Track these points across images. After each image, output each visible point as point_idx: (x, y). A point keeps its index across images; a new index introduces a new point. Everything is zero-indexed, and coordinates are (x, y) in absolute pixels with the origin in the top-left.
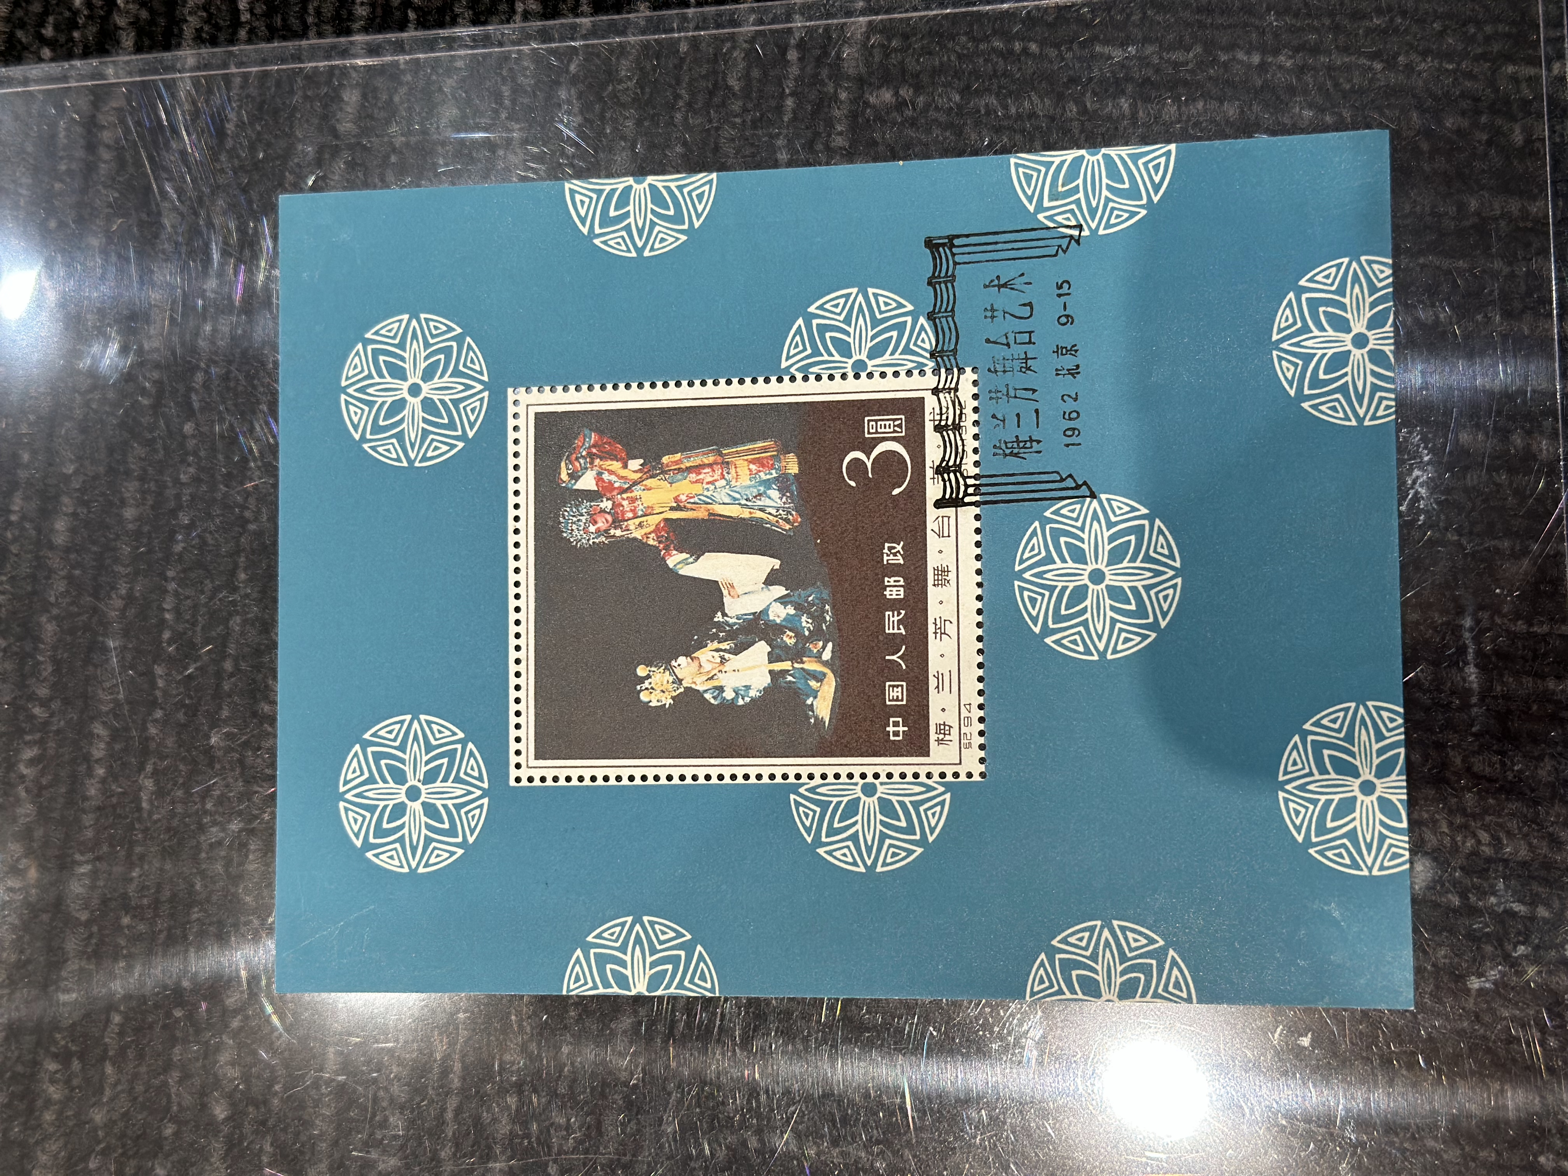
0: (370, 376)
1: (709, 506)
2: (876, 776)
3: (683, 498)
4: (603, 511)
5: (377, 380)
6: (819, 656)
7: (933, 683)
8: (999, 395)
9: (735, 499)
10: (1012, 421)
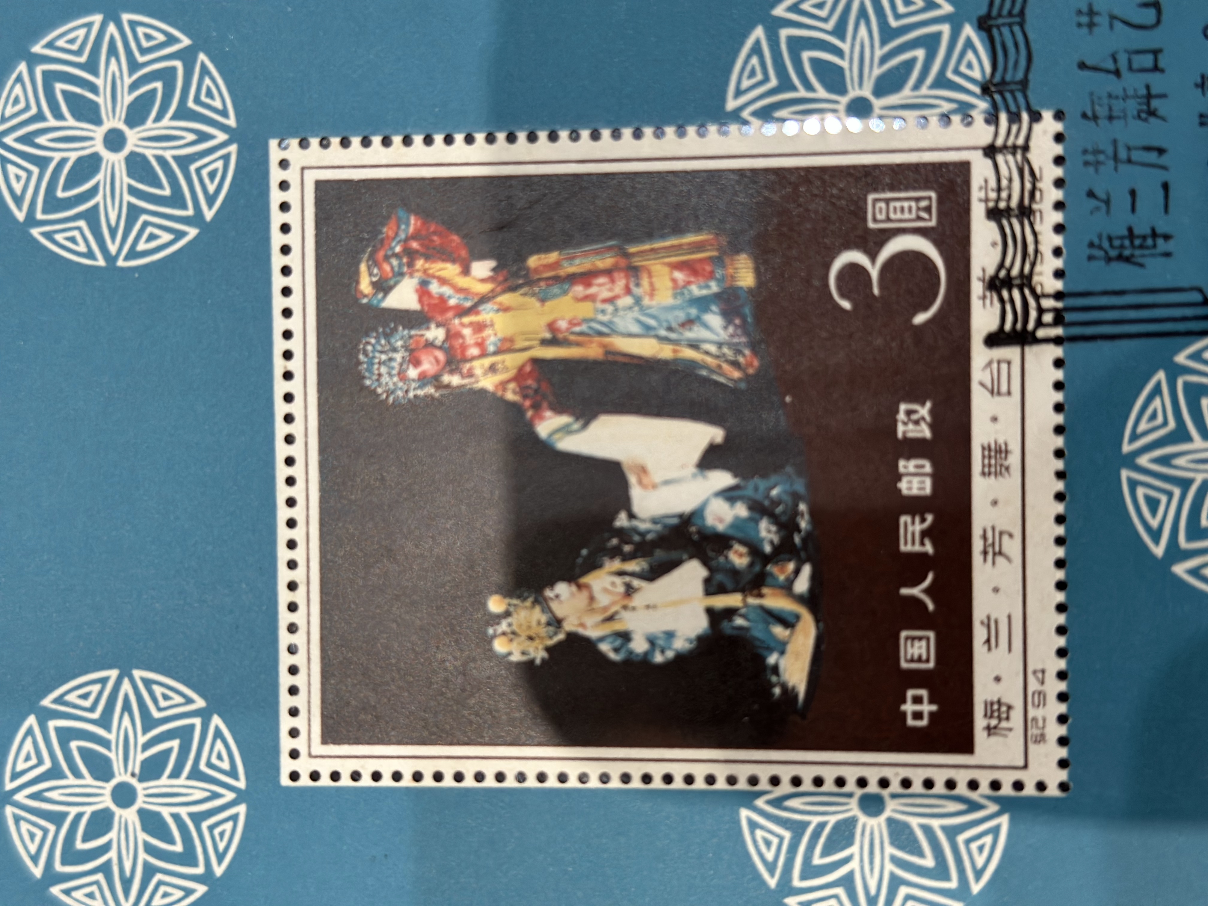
0: (40, 117)
1: (607, 340)
2: (884, 783)
3: (563, 324)
4: (430, 345)
5: (52, 122)
6: (787, 588)
7: (979, 634)
8: (1101, 157)
9: (648, 328)
10: (1121, 201)
